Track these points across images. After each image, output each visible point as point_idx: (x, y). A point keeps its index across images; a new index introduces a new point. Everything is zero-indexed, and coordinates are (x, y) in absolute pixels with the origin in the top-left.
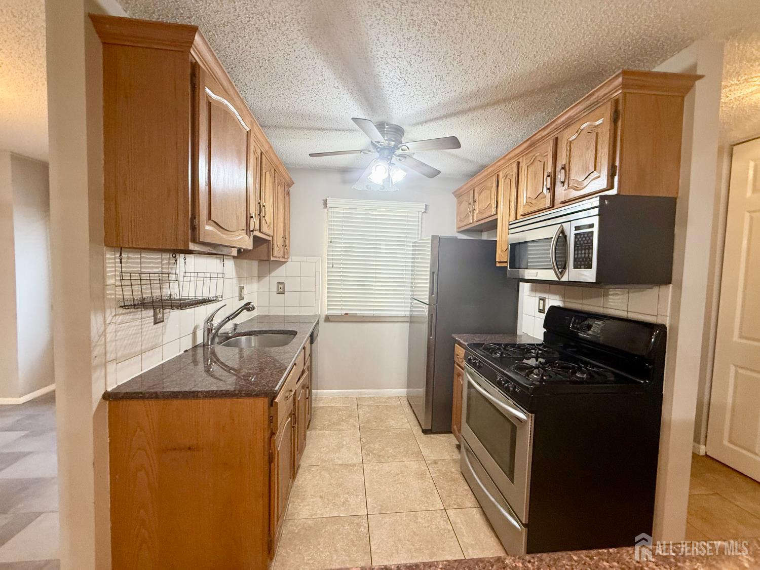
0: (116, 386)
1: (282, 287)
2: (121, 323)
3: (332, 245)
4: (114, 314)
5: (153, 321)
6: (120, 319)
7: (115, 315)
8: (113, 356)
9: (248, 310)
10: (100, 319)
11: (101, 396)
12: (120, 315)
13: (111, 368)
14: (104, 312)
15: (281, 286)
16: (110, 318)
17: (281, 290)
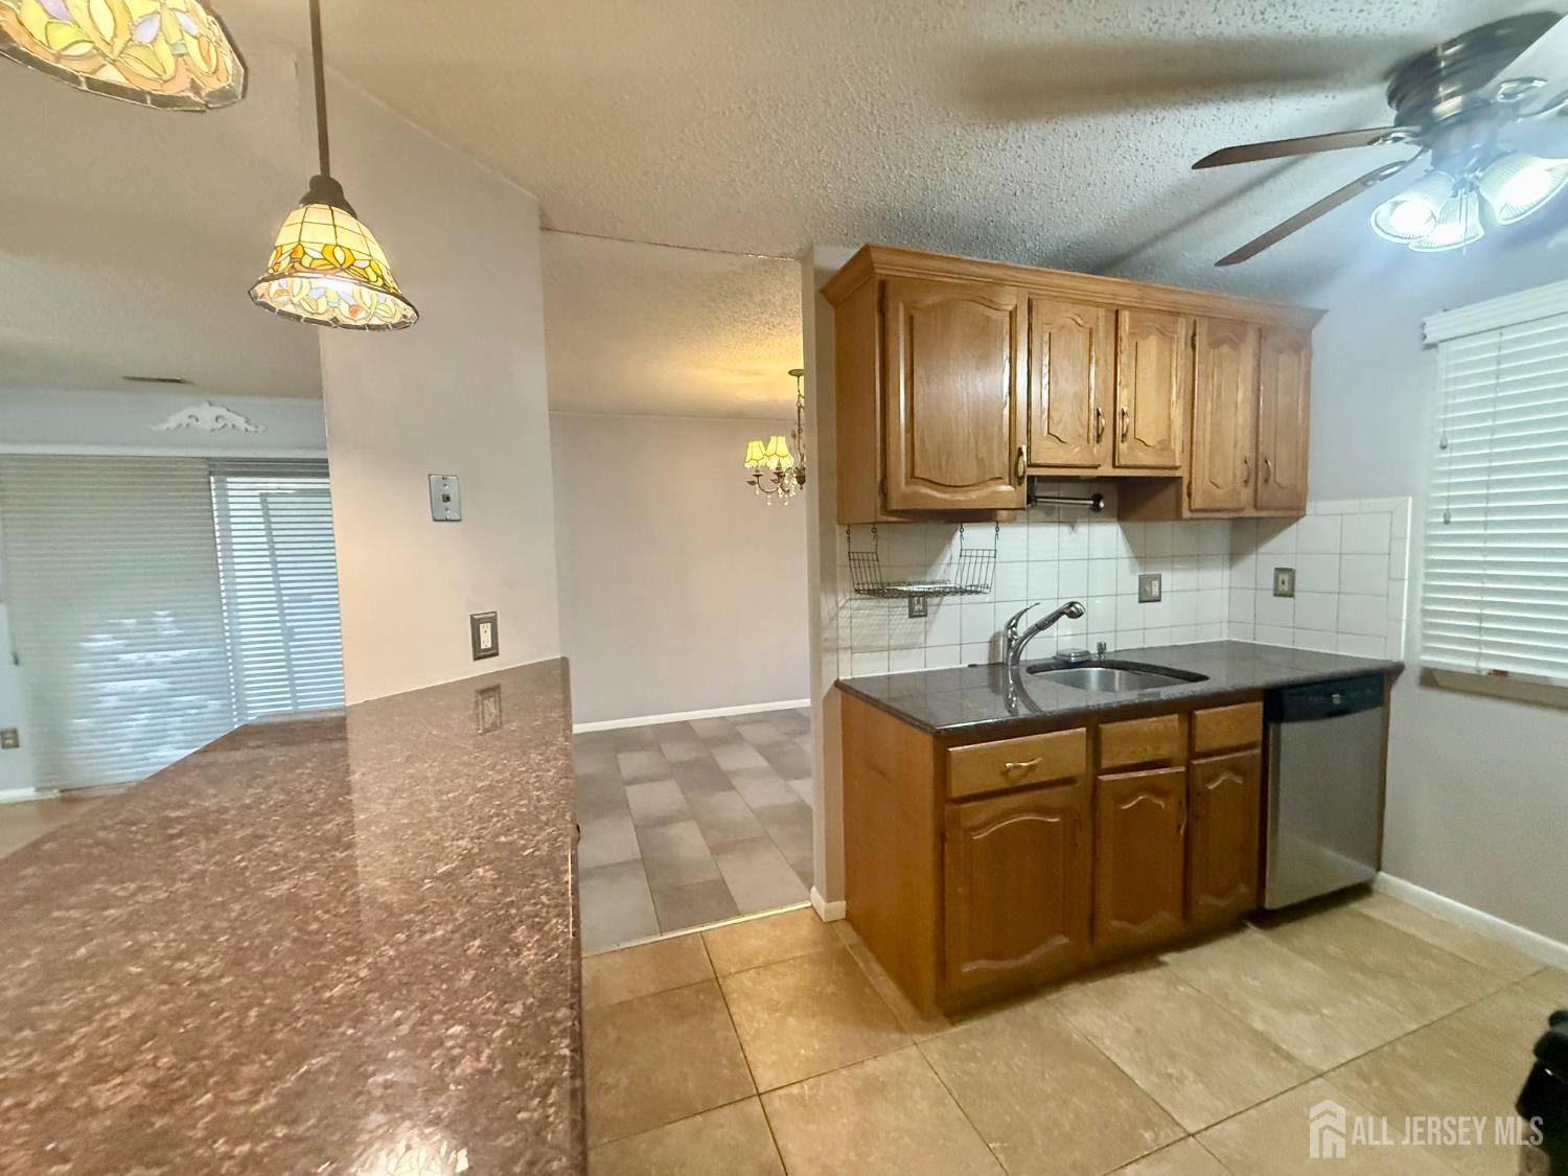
0: (850, 677)
1: (1286, 579)
2: (859, 609)
3: (1445, 455)
4: (848, 597)
5: (907, 612)
6: (856, 604)
7: (850, 600)
8: (847, 643)
9: (1072, 615)
10: (831, 601)
11: (832, 682)
12: (857, 599)
13: (845, 656)
14: (835, 593)
15: (1286, 577)
16: (844, 601)
17: (1286, 588)
